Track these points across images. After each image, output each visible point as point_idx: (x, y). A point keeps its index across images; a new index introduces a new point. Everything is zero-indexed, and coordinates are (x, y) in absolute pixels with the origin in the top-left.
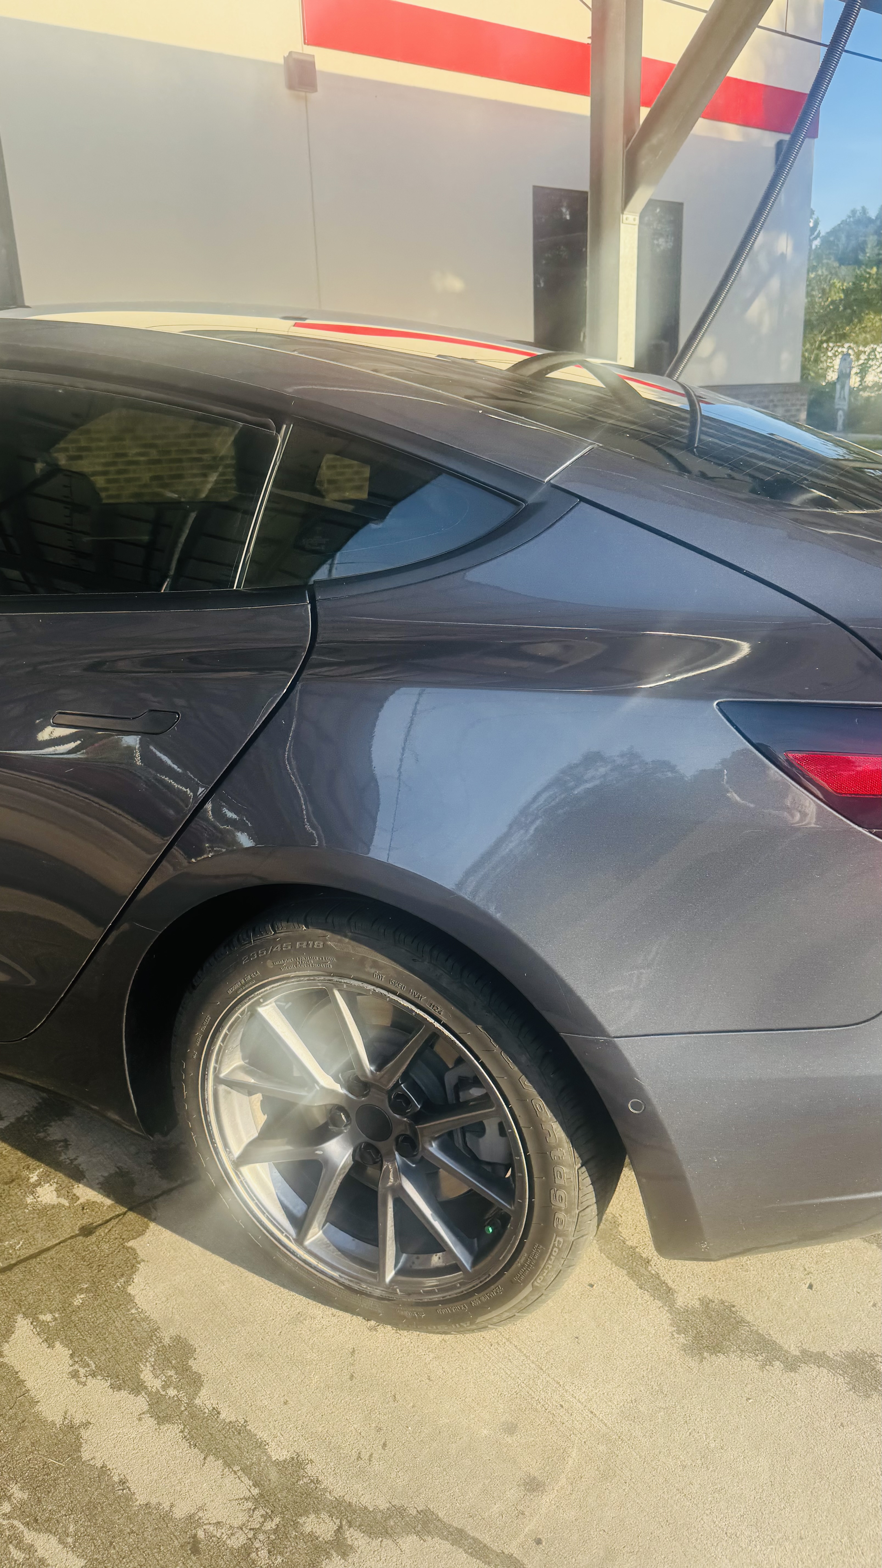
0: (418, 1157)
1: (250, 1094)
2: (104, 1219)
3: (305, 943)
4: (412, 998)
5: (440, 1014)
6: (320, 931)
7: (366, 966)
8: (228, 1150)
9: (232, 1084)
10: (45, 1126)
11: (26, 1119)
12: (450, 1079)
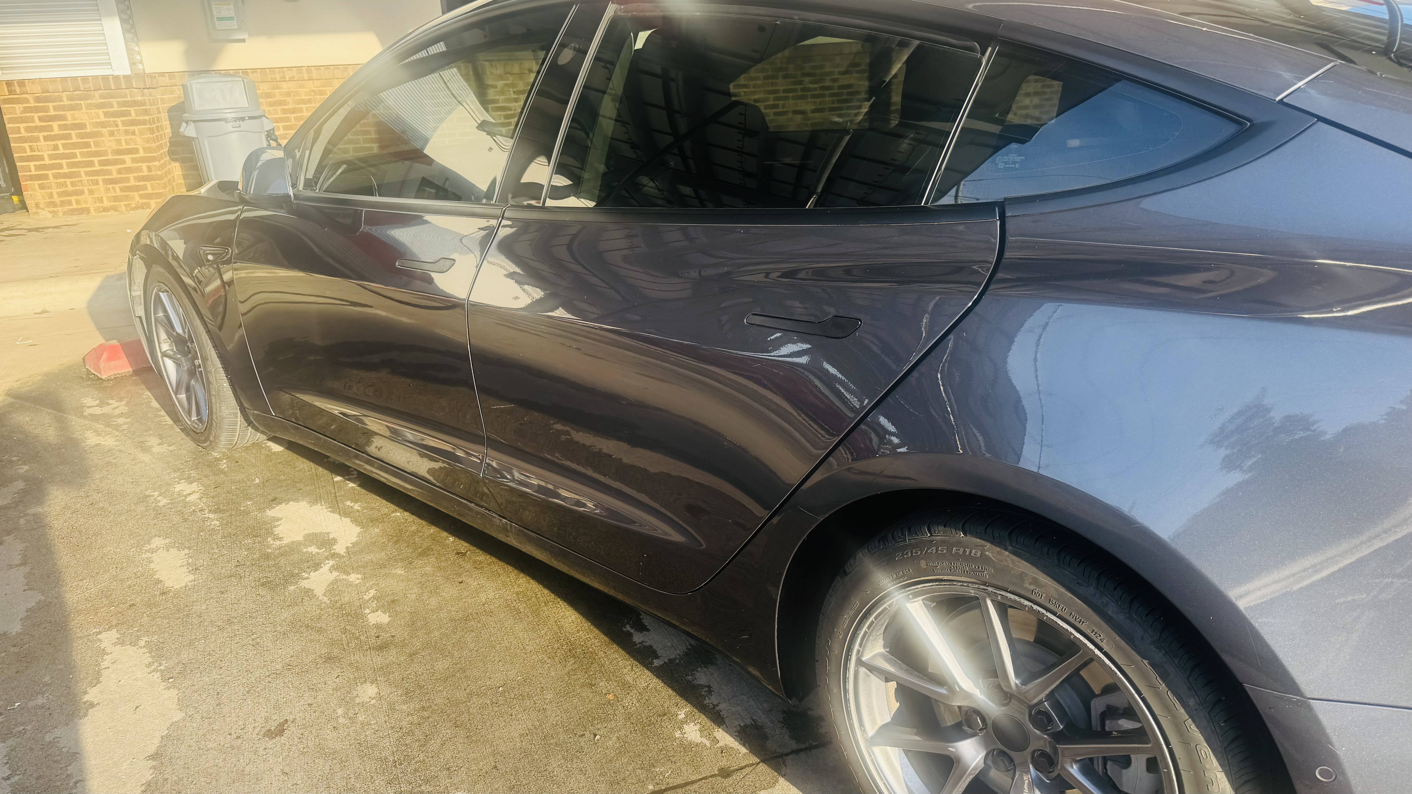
0: (1054, 775)
1: (887, 680)
2: (740, 765)
3: (962, 550)
4: (1072, 621)
5: (1102, 642)
6: (978, 540)
7: (1026, 581)
8: (862, 728)
9: (872, 669)
10: (693, 670)
11: (677, 661)
12: (1098, 706)
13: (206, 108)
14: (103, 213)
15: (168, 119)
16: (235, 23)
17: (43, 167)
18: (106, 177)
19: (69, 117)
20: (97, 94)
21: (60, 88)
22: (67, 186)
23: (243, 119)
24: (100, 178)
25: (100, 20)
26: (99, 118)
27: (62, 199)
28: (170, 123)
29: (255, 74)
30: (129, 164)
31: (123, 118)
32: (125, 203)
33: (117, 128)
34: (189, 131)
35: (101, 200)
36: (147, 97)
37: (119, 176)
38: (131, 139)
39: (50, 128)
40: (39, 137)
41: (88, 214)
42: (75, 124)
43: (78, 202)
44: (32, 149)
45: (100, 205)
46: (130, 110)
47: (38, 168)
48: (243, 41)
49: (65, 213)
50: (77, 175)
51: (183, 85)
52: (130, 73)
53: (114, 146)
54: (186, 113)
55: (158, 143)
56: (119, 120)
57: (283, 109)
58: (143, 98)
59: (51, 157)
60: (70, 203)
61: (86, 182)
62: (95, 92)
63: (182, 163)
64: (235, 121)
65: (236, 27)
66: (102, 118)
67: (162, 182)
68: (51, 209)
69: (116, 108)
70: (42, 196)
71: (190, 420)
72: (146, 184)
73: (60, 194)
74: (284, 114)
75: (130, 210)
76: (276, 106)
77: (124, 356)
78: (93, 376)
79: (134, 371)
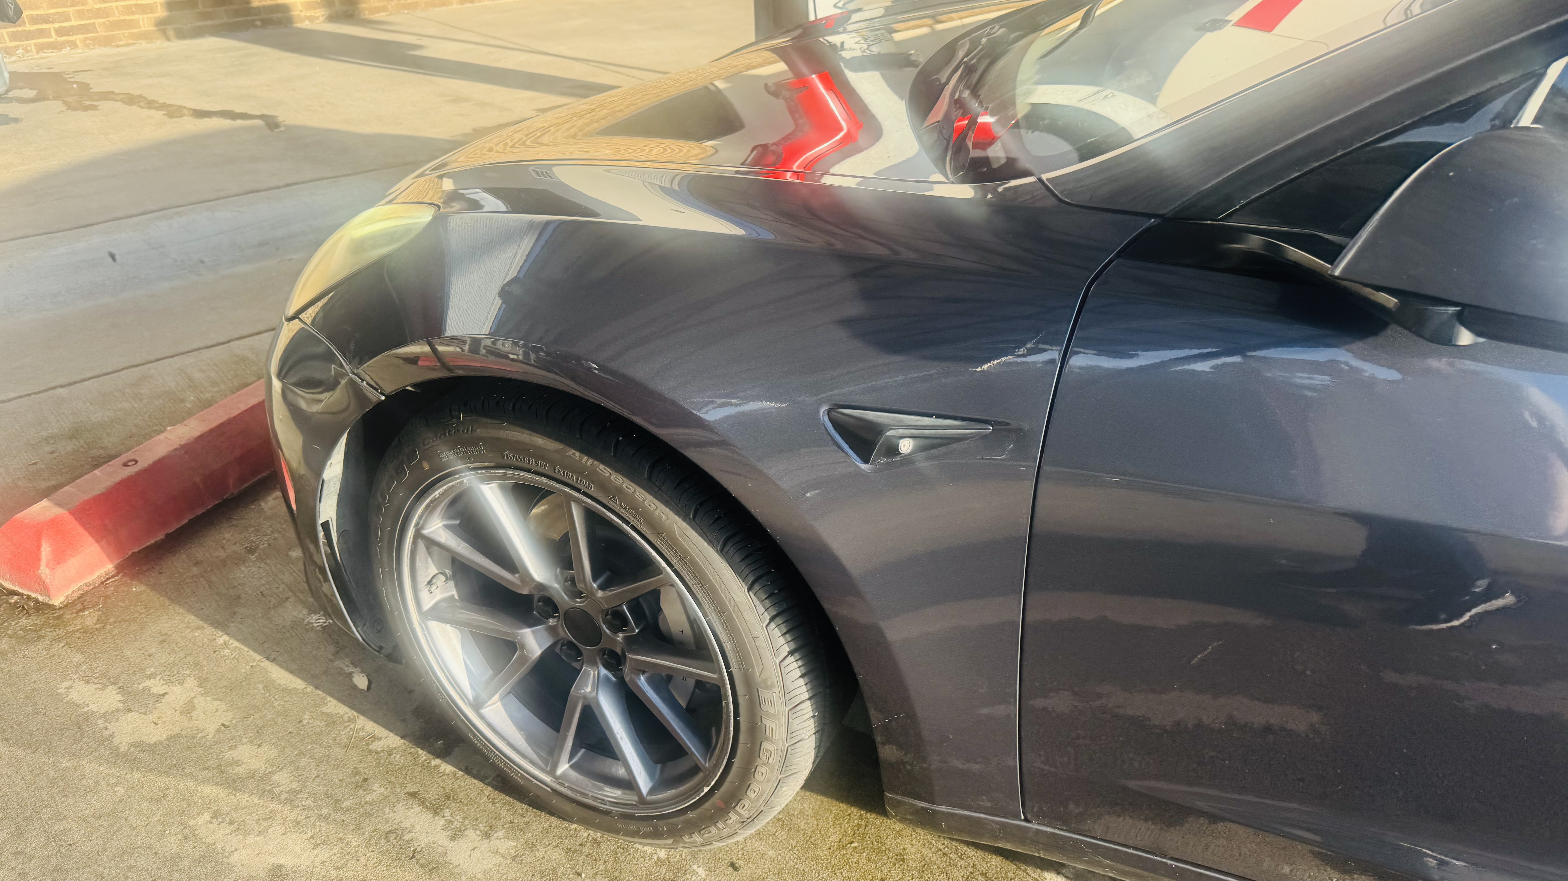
71: (551, 773)
77: (90, 540)
78: (16, 597)
79: (120, 568)
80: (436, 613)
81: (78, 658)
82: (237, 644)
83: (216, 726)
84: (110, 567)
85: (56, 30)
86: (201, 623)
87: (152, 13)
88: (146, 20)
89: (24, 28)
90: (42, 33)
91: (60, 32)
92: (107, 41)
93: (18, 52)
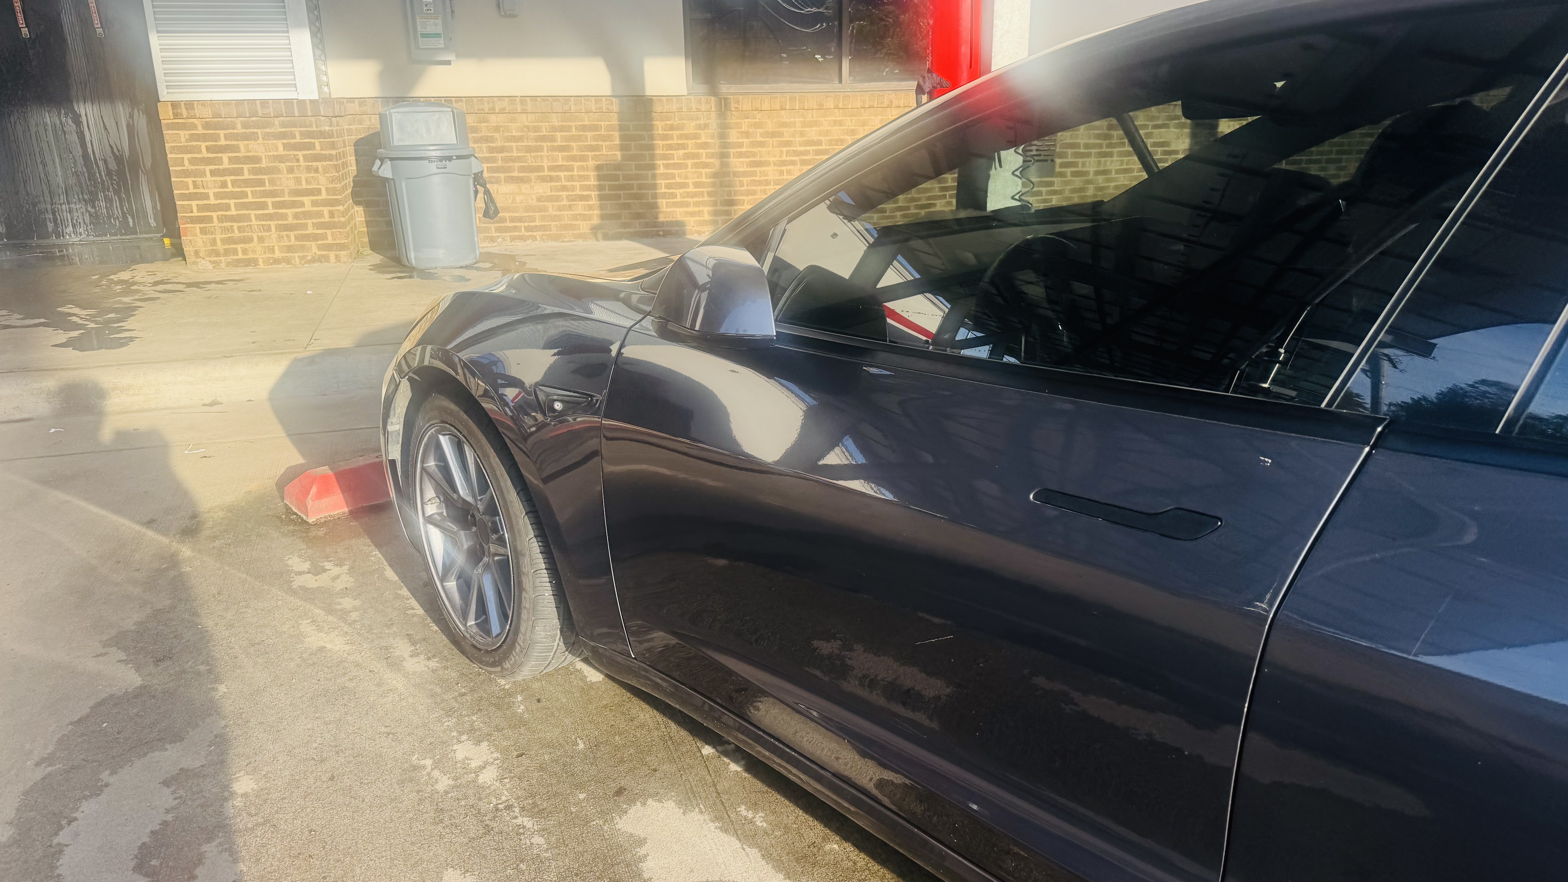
13: (407, 143)
14: (273, 266)
15: (354, 155)
16: (442, 41)
17: (208, 208)
18: (280, 222)
19: (242, 149)
20: (277, 121)
21: (235, 113)
22: (233, 231)
23: (450, 158)
24: (273, 224)
25: (288, 32)
26: (277, 150)
27: (226, 247)
28: (356, 159)
29: (460, 104)
30: (308, 207)
31: (306, 152)
32: (300, 254)
33: (298, 164)
34: (385, 171)
35: (272, 250)
36: (334, 127)
37: (295, 222)
38: (313, 177)
39: (220, 161)
40: (205, 171)
41: (255, 266)
42: (248, 157)
43: (245, 252)
44: (195, 185)
45: (271, 256)
46: (314, 143)
47: (200, 208)
48: (448, 63)
49: (228, 264)
50: (247, 218)
51: (380, 115)
52: (317, 98)
53: (292, 184)
54: (381, 148)
55: (343, 184)
56: (300, 154)
57: (489, 146)
58: (331, 128)
59: (217, 196)
60: (235, 252)
61: (256, 227)
62: (275, 119)
63: (366, 207)
64: (441, 161)
65: (442, 46)
66: (281, 151)
67: (345, 230)
68: (213, 259)
69: (298, 139)
70: (203, 242)
71: (465, 625)
72: (326, 233)
73: (223, 241)
74: (490, 153)
75: (305, 263)
76: (481, 143)
77: (339, 491)
78: (295, 516)
79: (351, 512)
80: (429, 520)
81: (304, 546)
82: (380, 556)
83: (343, 587)
84: (346, 510)
85: (525, 227)
86: (371, 544)
87: (590, 221)
88: (584, 225)
89: (506, 225)
90: (515, 228)
91: (528, 229)
92: (556, 238)
93: (498, 240)
